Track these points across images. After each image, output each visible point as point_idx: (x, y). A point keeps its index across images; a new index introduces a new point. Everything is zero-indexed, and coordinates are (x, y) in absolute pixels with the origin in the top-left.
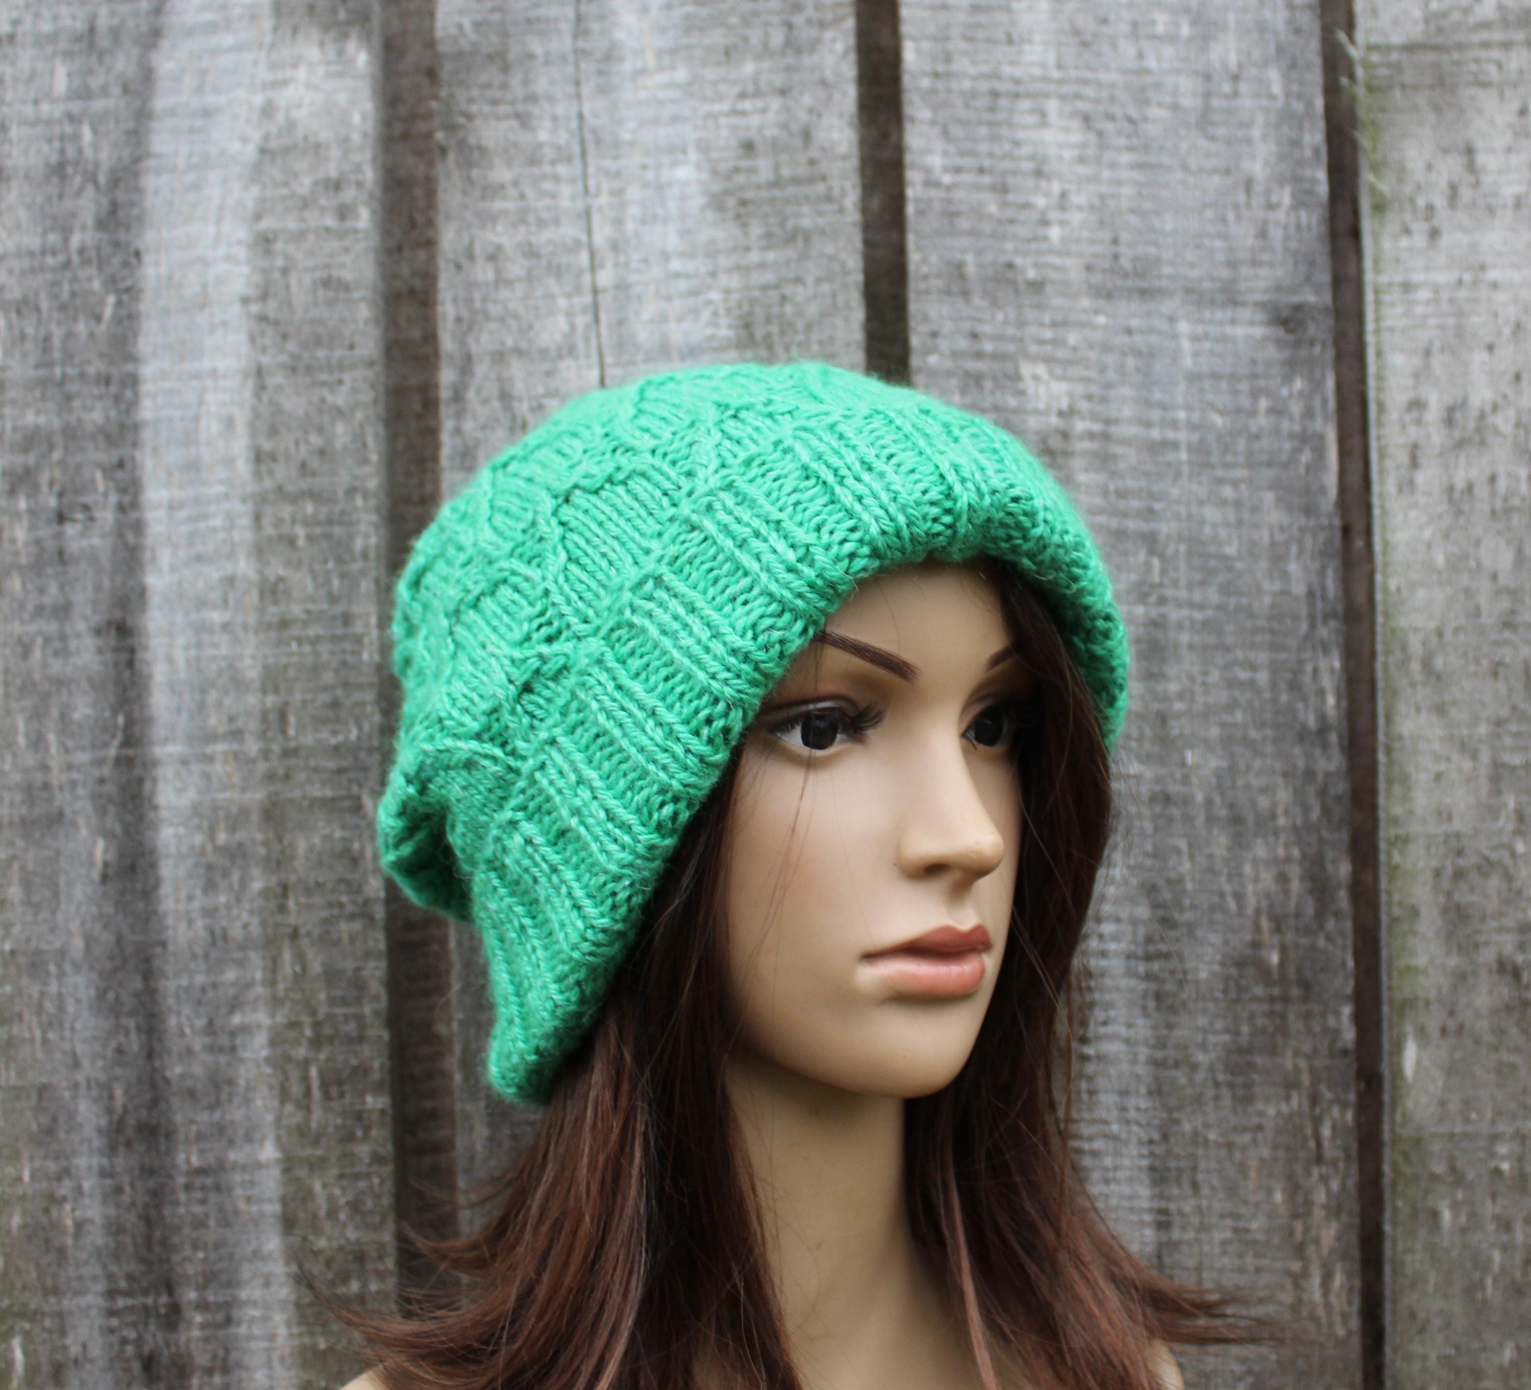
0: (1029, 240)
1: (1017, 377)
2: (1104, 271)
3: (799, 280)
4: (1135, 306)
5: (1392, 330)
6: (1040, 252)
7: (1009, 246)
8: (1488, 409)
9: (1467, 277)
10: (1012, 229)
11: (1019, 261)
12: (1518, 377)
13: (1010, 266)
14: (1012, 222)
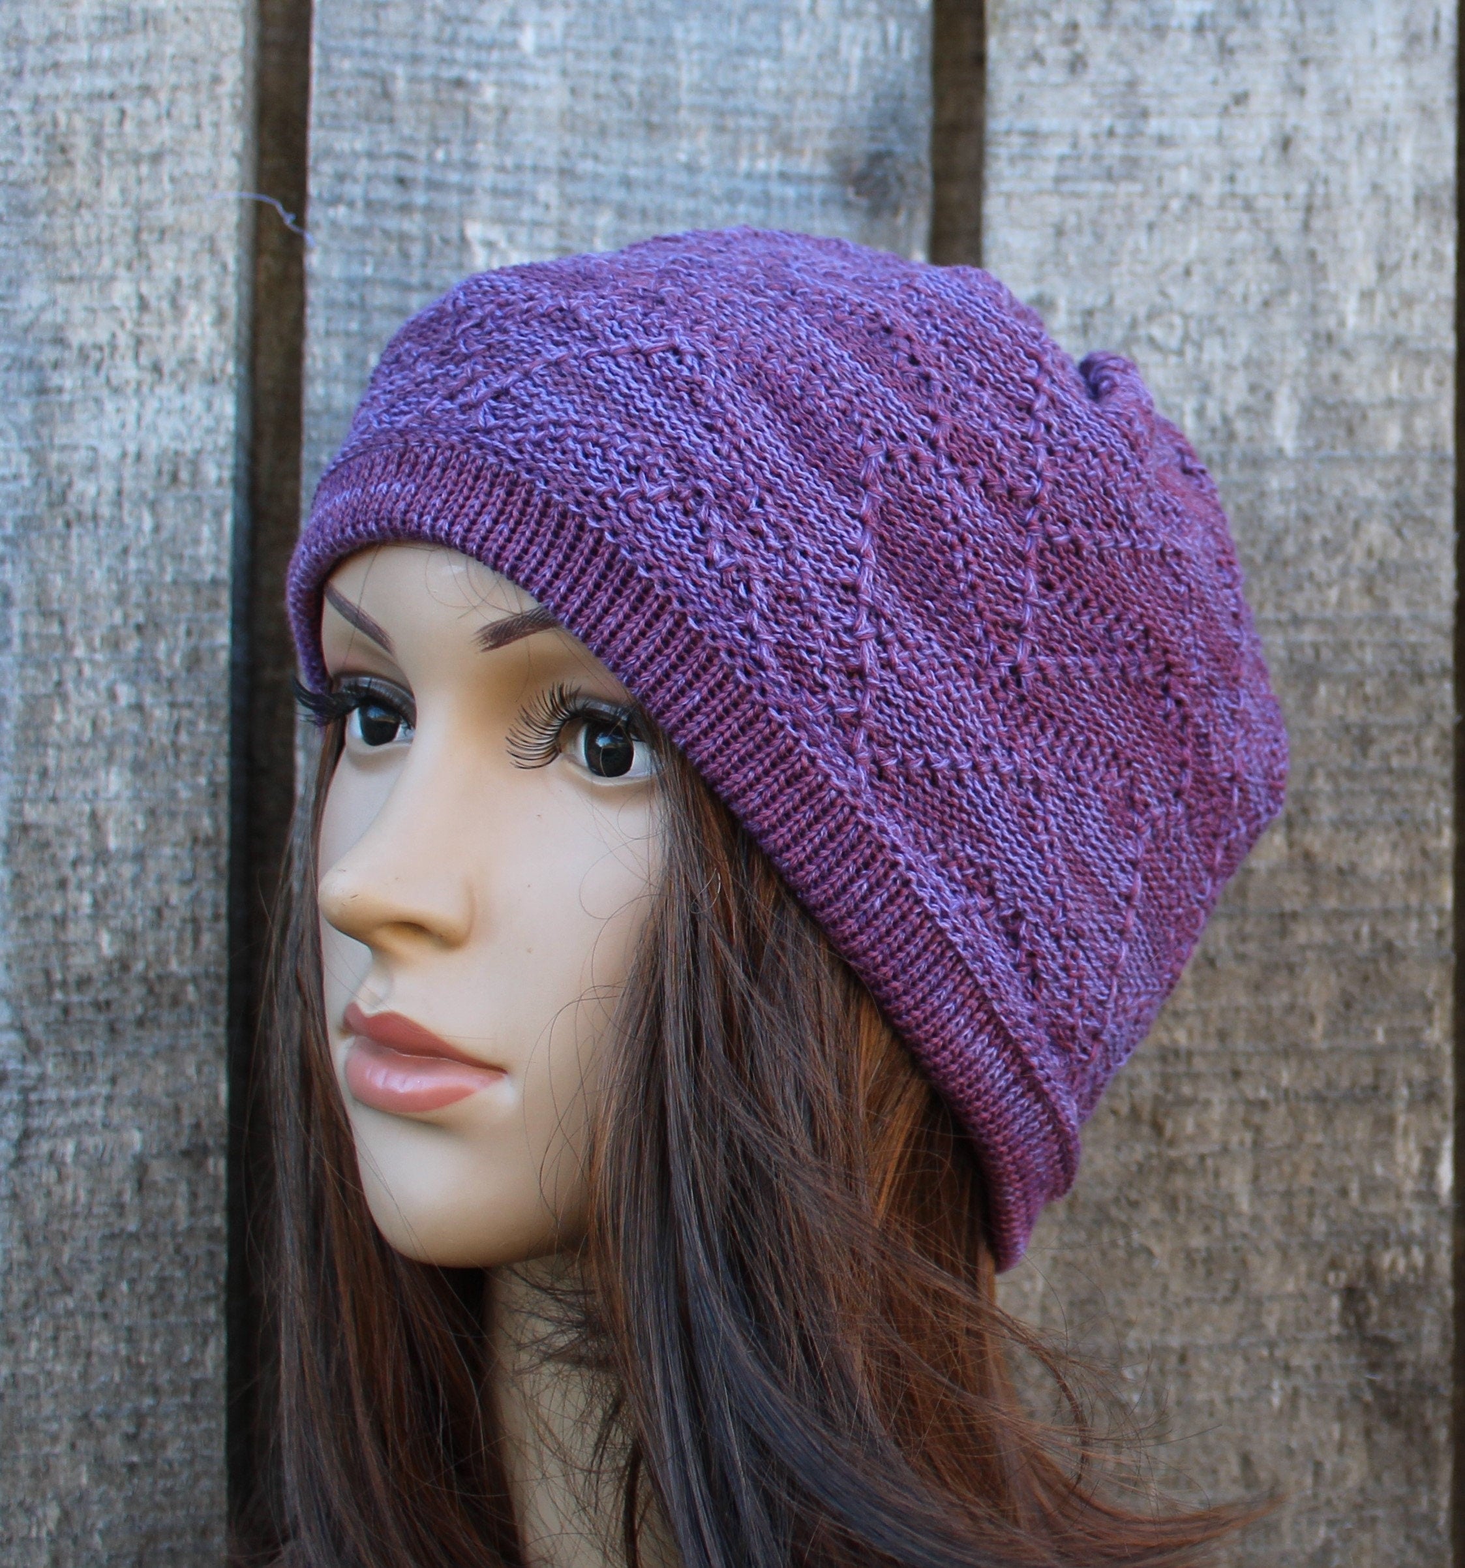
0: (491, 46)
1: (464, 242)
2: (597, 97)
3: (146, 90)
4: (639, 151)
5: (1009, 196)
6: (503, 67)
7: (460, 54)
8: (1142, 311)
9: (1121, 128)
10: (464, 32)
11: (473, 76)
12: (1188, 272)
13: (459, 83)
14: (466, 20)
